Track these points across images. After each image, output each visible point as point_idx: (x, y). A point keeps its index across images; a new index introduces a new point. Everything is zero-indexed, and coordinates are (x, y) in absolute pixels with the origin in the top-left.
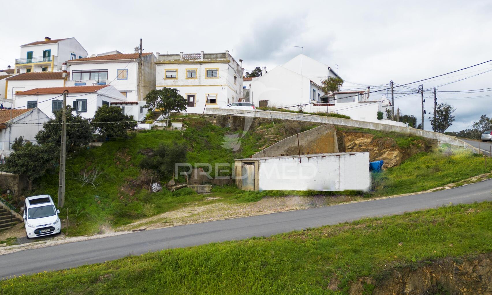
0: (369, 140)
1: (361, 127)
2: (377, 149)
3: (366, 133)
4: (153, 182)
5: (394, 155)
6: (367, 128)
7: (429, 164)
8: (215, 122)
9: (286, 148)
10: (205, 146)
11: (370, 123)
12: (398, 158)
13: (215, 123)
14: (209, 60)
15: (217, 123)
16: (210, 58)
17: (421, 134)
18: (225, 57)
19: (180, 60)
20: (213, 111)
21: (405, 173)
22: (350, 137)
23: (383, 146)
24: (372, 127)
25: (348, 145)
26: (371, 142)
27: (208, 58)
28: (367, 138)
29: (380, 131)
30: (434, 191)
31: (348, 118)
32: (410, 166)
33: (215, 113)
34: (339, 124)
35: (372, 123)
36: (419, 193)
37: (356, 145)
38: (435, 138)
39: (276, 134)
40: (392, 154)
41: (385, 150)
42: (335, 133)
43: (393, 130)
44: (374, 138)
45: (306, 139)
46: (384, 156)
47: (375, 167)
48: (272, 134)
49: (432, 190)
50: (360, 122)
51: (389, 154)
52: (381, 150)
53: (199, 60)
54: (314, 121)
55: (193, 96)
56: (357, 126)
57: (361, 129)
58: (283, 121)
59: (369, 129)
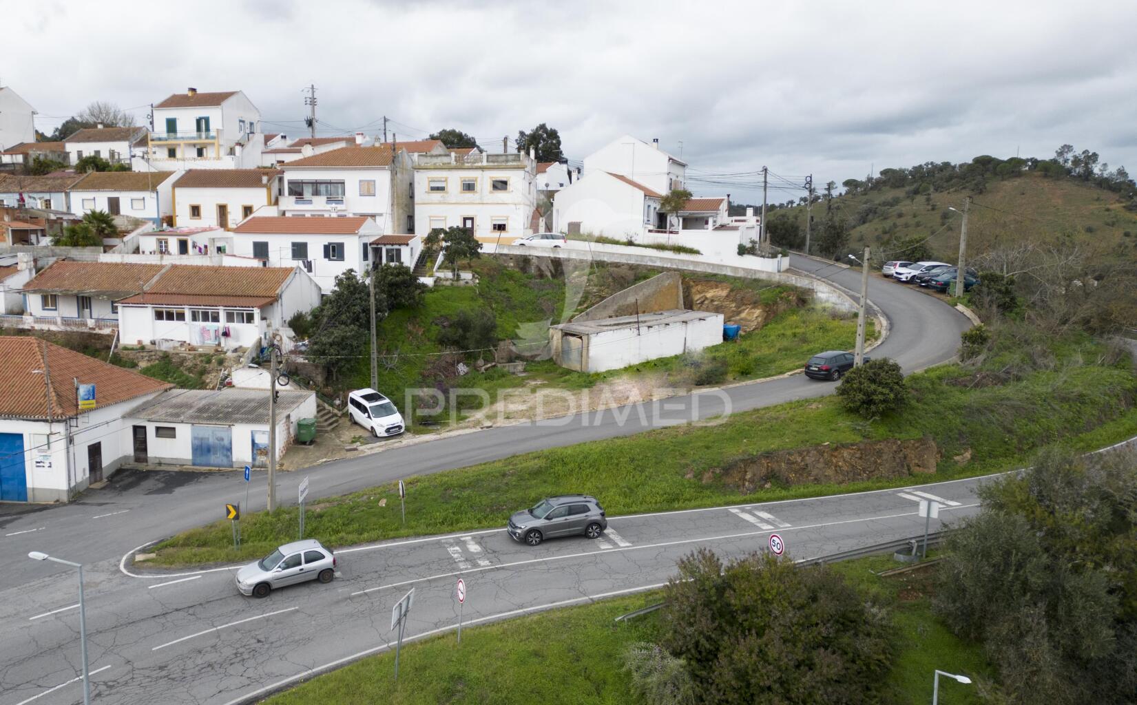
0: (724, 293)
1: (715, 272)
2: (734, 305)
3: (721, 282)
4: (458, 363)
5: (755, 316)
6: (723, 273)
7: (797, 330)
8: (512, 264)
9: (615, 307)
10: (507, 306)
11: (727, 266)
12: (760, 319)
13: (512, 267)
14: (496, 164)
15: (514, 267)
16: (497, 162)
17: (794, 282)
18: (519, 160)
19: (450, 163)
20: (509, 250)
21: (766, 342)
22: (699, 288)
23: (742, 303)
24: (729, 273)
25: (696, 299)
26: (727, 296)
27: (493, 162)
28: (722, 290)
29: (739, 278)
30: (791, 375)
31: (697, 252)
32: (775, 329)
33: (511, 253)
34: (685, 268)
35: (730, 267)
36: (775, 378)
37: (706, 298)
38: (811, 287)
39: (601, 286)
40: (753, 313)
41: (744, 307)
42: (680, 283)
43: (757, 276)
44: (732, 290)
45: (641, 294)
46: (743, 315)
47: (731, 333)
48: (595, 285)
49: (790, 373)
50: (713, 265)
51: (748, 314)
52: (739, 307)
53: (480, 164)
54: (651, 264)
55: (472, 219)
56: (709, 270)
57: (715, 275)
58: (608, 264)
59: (725, 275)
